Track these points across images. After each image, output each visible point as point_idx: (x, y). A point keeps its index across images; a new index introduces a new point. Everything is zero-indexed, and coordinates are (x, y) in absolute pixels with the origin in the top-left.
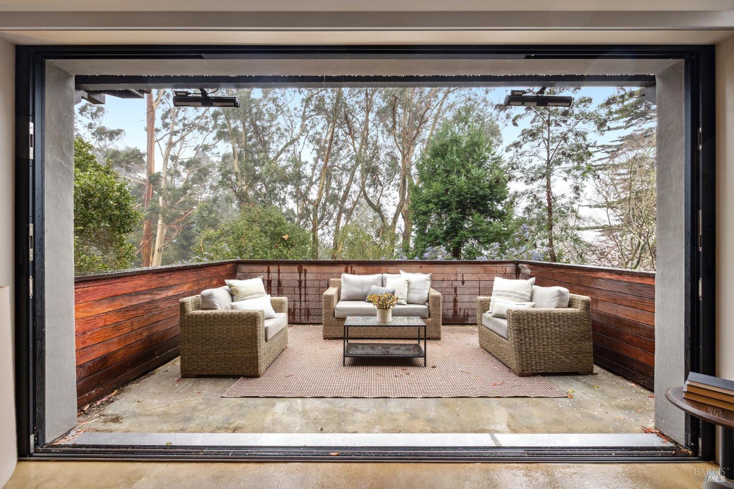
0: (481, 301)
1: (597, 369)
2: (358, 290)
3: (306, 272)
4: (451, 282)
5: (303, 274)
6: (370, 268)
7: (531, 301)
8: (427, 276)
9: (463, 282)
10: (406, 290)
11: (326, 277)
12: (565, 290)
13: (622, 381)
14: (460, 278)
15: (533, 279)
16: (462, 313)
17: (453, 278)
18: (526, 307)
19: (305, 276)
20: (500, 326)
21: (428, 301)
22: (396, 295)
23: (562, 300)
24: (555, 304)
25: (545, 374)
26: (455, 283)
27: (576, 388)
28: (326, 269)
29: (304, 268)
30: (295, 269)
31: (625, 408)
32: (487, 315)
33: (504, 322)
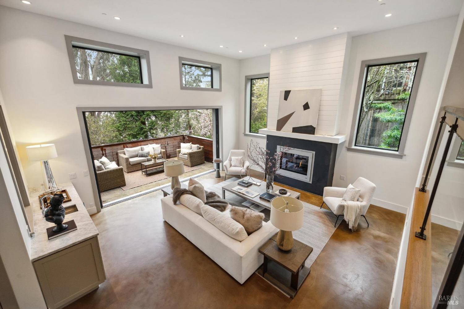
0: (178, 151)
1: (205, 162)
2: (134, 154)
3: (105, 150)
4: (164, 145)
5: (104, 151)
6: (134, 144)
7: (191, 149)
8: (159, 145)
9: (168, 144)
10: (153, 151)
11: (115, 151)
12: (198, 145)
13: (209, 163)
14: (167, 143)
15: (191, 143)
16: (168, 155)
17: (164, 143)
18: (190, 151)
19: (105, 152)
20: (185, 156)
21: (161, 153)
22: (150, 153)
23: (198, 148)
24: (197, 149)
25: (196, 165)
26: (165, 145)
27: (202, 166)
28: (115, 147)
29: (104, 148)
30: (100, 149)
31: (209, 167)
32: (180, 154)
33: (187, 156)
